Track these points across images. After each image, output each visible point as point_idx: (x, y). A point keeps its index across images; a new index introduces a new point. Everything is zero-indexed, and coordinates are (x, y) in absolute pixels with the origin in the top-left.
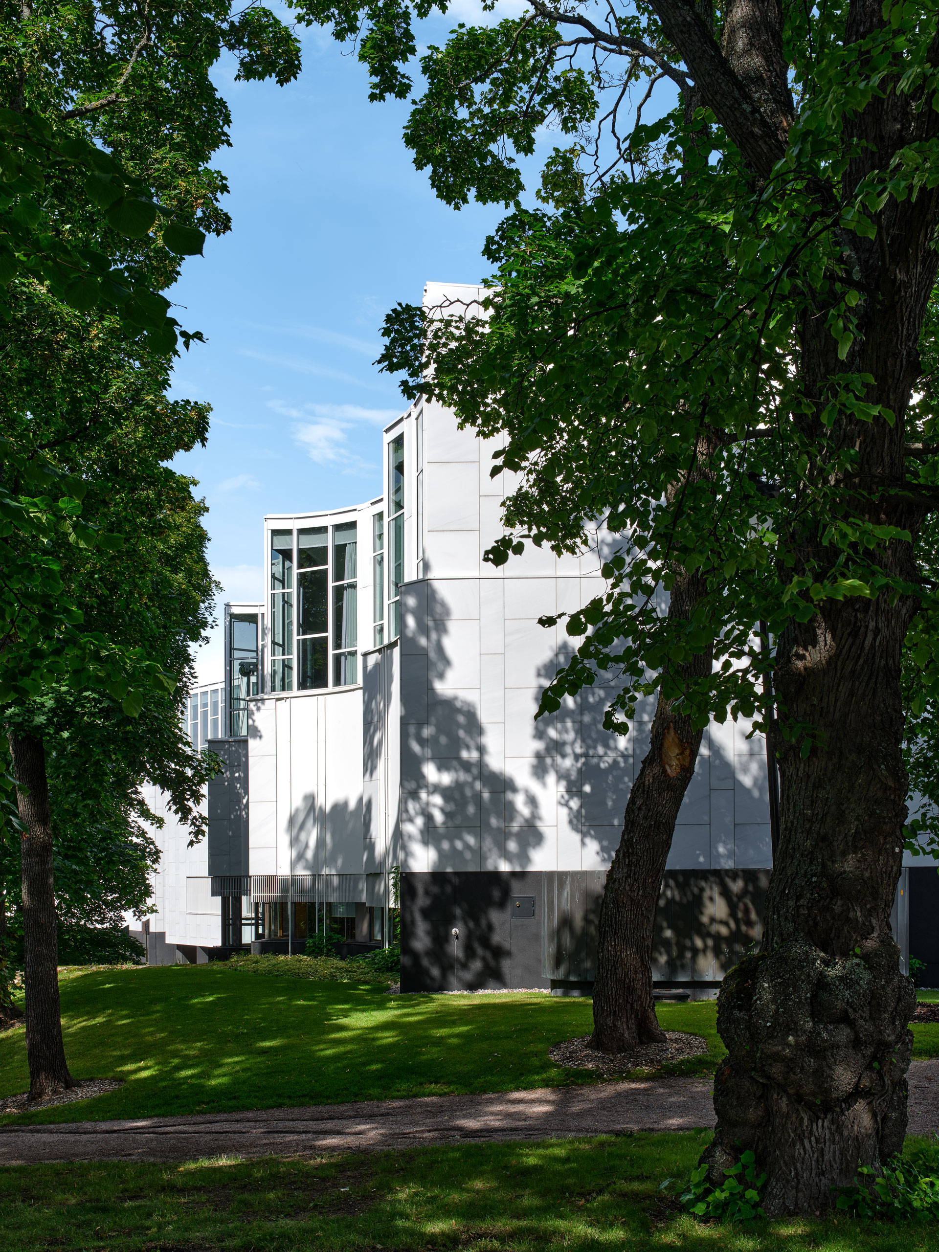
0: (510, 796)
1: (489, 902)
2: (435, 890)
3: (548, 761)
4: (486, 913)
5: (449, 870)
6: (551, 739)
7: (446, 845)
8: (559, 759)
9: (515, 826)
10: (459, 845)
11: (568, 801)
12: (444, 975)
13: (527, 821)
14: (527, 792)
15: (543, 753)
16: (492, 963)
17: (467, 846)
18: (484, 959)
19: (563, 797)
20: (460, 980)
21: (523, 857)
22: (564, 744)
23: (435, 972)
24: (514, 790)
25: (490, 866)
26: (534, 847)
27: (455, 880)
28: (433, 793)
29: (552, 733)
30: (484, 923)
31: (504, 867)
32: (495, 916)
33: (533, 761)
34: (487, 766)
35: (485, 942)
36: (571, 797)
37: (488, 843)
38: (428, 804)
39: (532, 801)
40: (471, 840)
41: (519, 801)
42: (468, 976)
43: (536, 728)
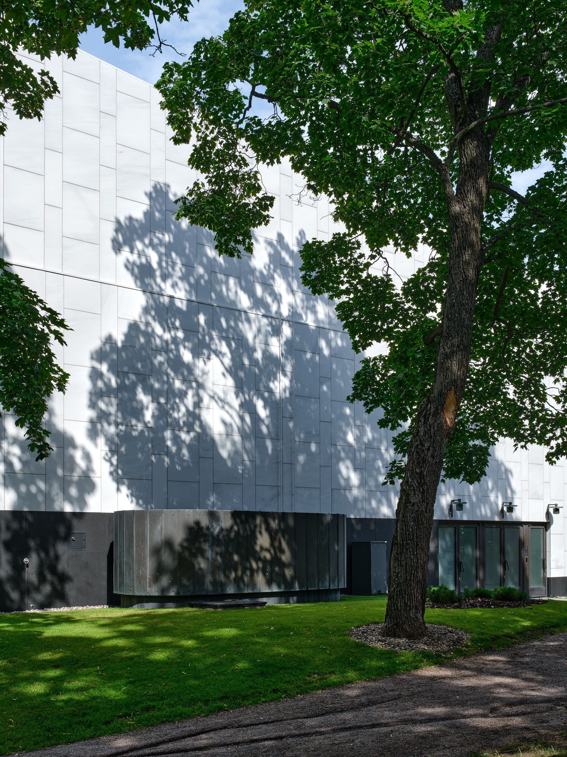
0: (71, 451)
1: (57, 537)
2: (15, 525)
3: (99, 426)
4: (54, 546)
5: (26, 509)
6: (101, 410)
7: (23, 488)
8: (105, 425)
9: (76, 476)
10: (33, 489)
11: (110, 458)
12: (22, 599)
13: (84, 472)
14: (83, 449)
15: (95, 420)
16: (59, 587)
17: (39, 490)
18: (52, 584)
19: (107, 454)
20: (34, 601)
21: (82, 502)
22: (110, 414)
23: (15, 595)
24: (75, 447)
25: (57, 508)
26: (89, 493)
27: (30, 518)
28: (13, 444)
29: (102, 405)
30: (52, 553)
31: (68, 508)
32: (62, 548)
33: (87, 425)
34: (54, 425)
35: (53, 569)
36: (113, 455)
37: (56, 489)
38: (8, 453)
39: (87, 456)
40: (42, 485)
41: (78, 456)
42: (39, 597)
43: (91, 400)
